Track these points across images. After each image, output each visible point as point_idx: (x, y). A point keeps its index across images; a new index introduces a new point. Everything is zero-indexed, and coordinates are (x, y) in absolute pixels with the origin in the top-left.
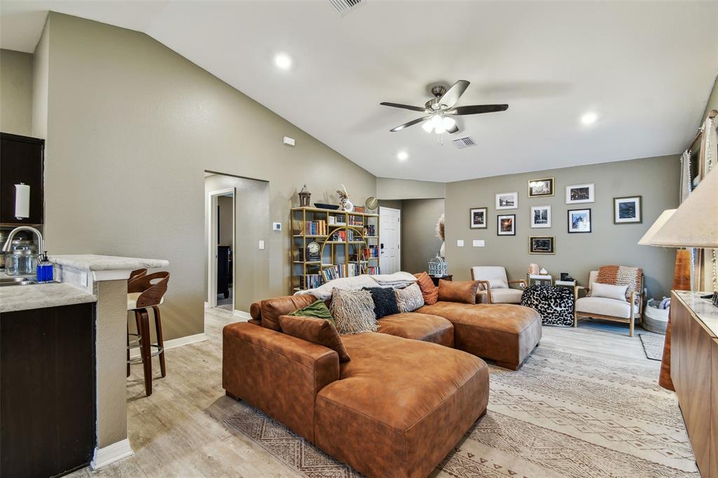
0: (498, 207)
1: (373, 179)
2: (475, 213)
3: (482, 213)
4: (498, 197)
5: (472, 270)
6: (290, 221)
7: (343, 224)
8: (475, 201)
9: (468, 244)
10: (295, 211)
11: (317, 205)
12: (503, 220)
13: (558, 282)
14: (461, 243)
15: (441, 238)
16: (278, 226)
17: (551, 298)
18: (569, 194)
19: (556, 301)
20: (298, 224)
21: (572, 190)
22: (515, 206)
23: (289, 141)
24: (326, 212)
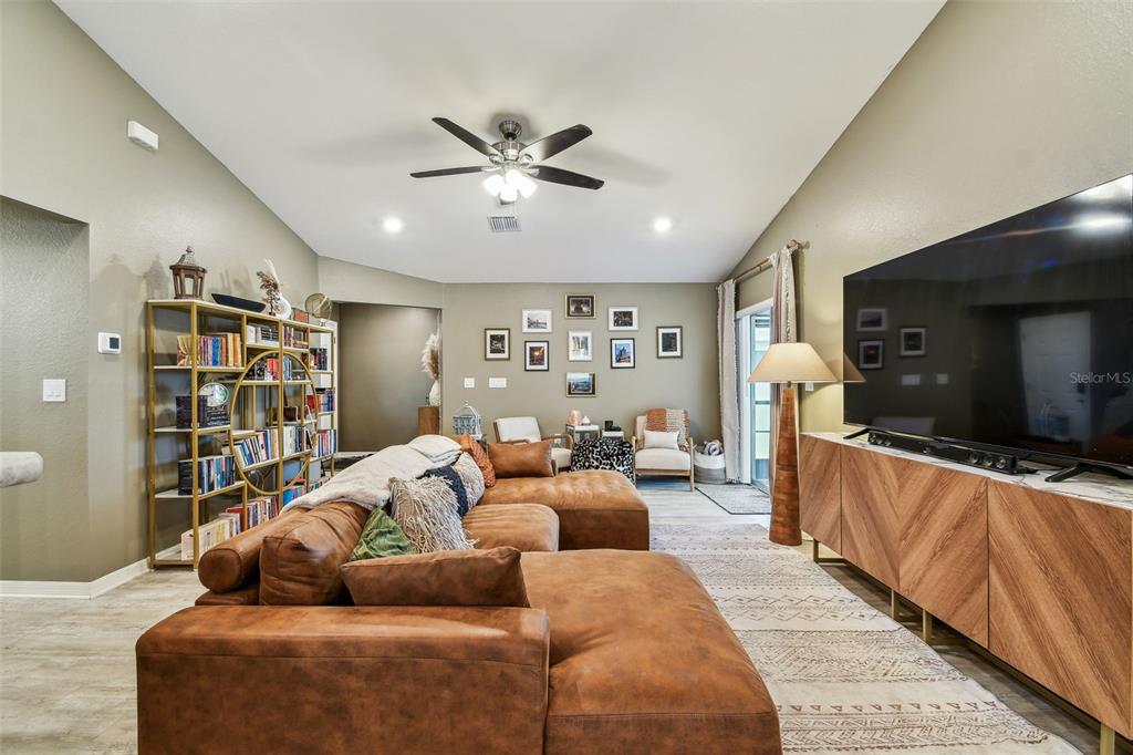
0: (526, 329)
1: (312, 258)
2: (492, 337)
3: (503, 337)
4: (526, 314)
5: (495, 425)
6: (143, 331)
7: (272, 344)
8: (493, 316)
9: (482, 382)
10: (157, 307)
11: (219, 298)
12: (532, 349)
13: (605, 434)
14: (469, 383)
15: (431, 375)
16: (114, 343)
17: (612, 456)
18: (612, 319)
19: (618, 459)
20: (162, 340)
21: (615, 313)
22: (549, 329)
23: (139, 131)
24: (239, 317)
